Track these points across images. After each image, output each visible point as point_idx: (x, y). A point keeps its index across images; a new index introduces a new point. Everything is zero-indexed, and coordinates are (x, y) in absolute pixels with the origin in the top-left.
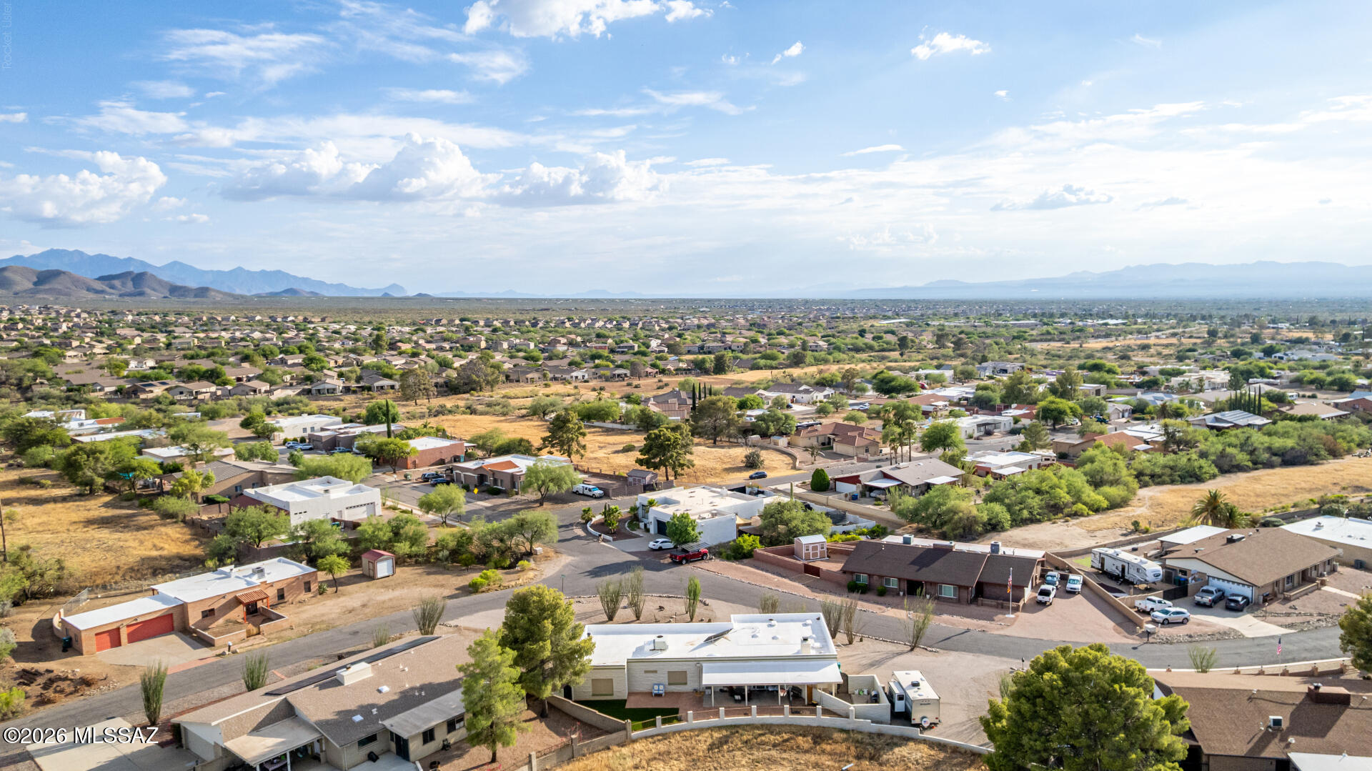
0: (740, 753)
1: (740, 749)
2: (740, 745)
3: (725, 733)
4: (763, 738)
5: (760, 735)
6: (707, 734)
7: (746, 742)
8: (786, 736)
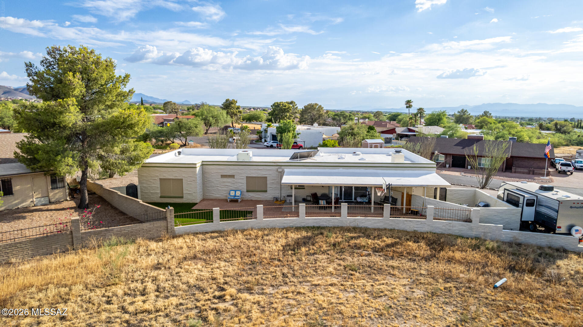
0: (325, 257)
1: (324, 252)
2: (325, 247)
3: (304, 234)
4: (358, 241)
5: (352, 238)
6: (281, 234)
7: (334, 245)
8: (389, 241)
